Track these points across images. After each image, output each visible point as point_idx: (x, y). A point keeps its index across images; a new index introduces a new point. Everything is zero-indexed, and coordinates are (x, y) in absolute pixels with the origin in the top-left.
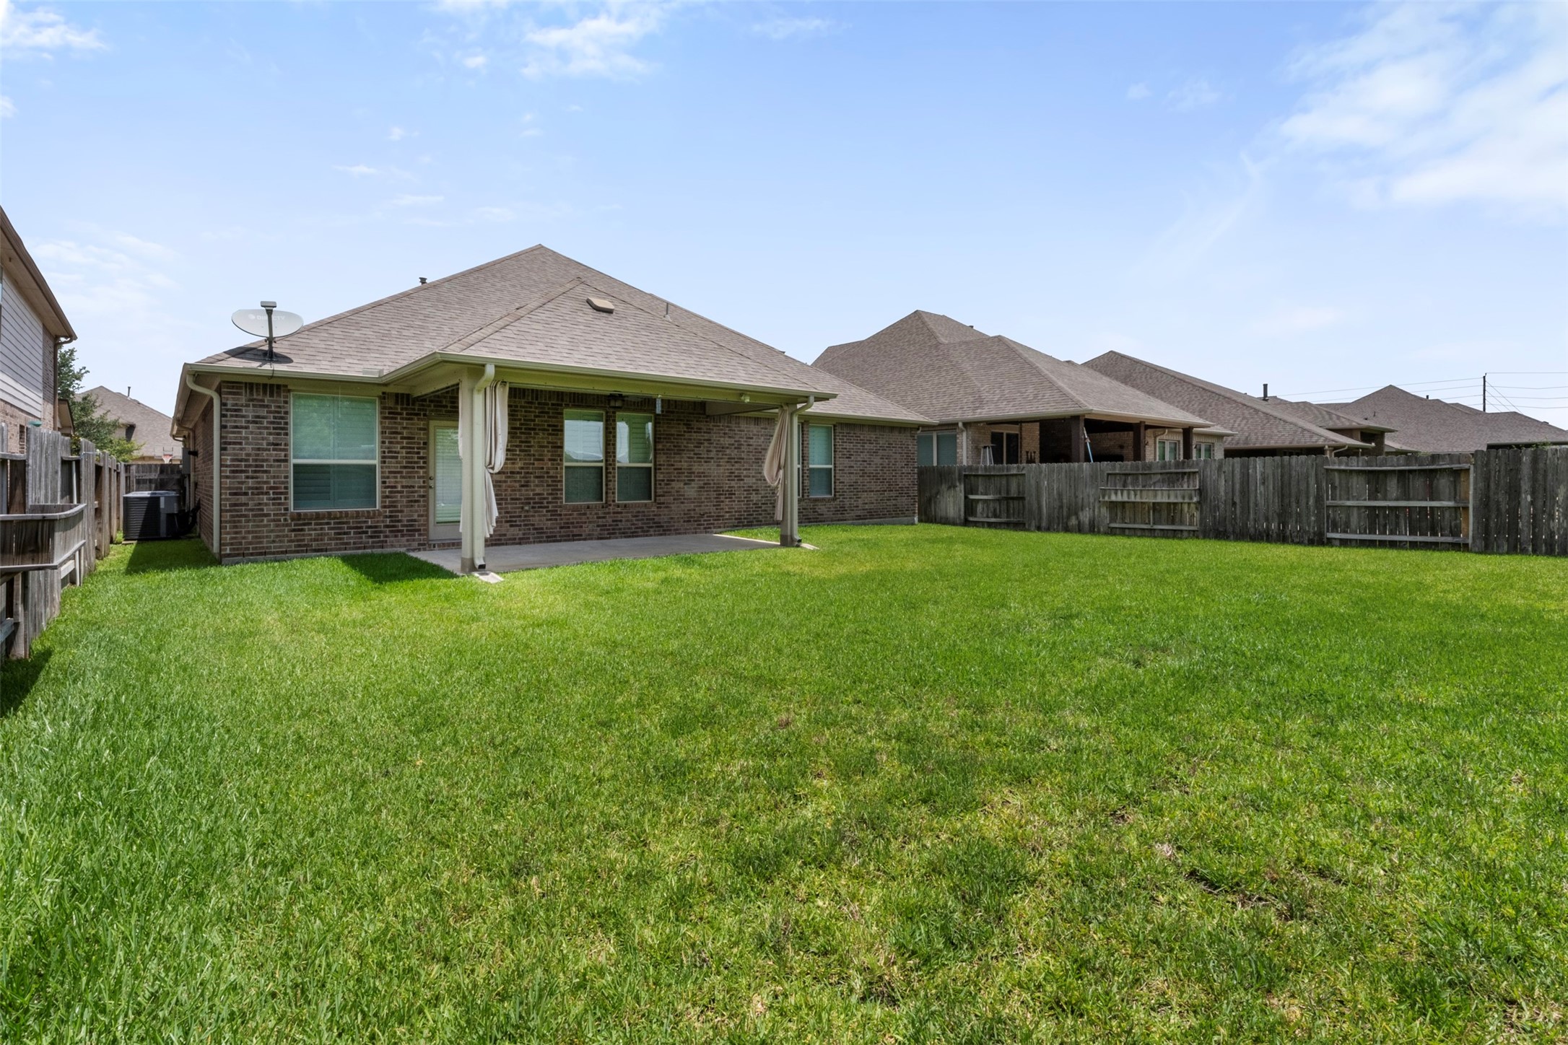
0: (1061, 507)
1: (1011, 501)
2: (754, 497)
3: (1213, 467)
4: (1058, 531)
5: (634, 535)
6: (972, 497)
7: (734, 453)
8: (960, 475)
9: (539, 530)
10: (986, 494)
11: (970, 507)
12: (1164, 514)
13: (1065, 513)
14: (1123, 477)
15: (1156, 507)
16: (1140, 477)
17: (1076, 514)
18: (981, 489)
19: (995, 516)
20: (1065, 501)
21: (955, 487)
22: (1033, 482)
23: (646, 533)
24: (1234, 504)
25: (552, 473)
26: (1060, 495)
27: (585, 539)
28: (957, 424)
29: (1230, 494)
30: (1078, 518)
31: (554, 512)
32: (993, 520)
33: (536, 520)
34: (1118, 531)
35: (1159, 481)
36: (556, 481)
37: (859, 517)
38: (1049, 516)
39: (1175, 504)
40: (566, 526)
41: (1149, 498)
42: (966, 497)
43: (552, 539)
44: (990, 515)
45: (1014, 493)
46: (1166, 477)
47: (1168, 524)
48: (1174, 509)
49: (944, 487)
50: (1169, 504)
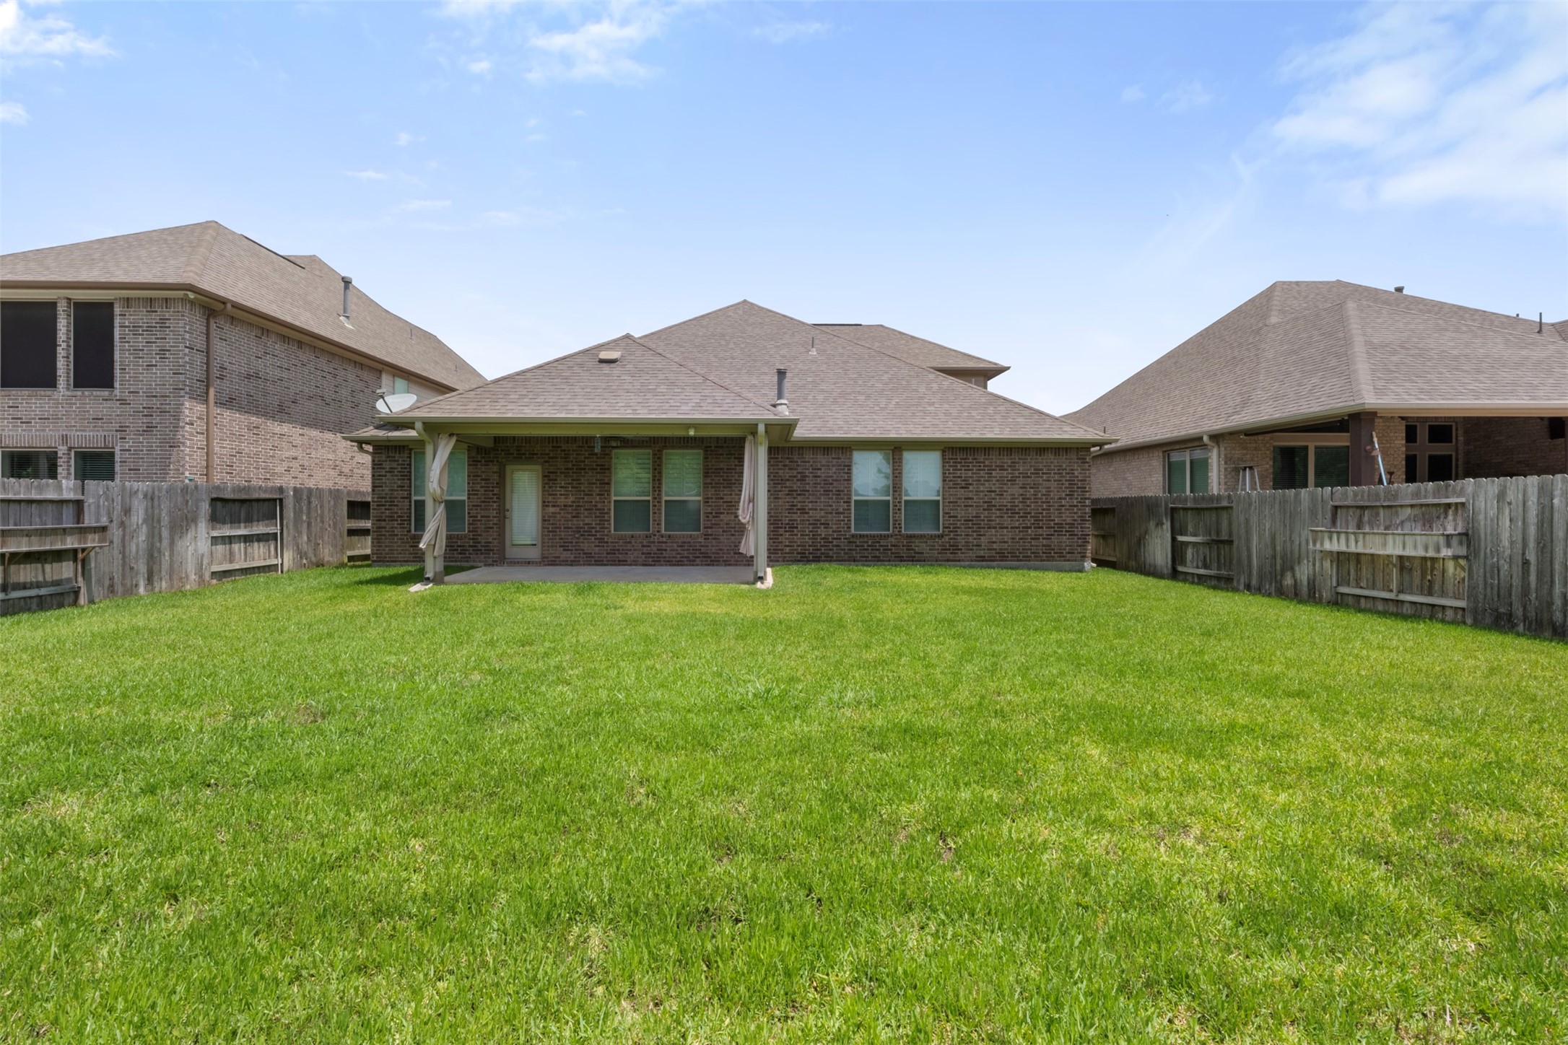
0: (1274, 557)
1: (1221, 546)
2: (822, 531)
3: (1490, 495)
4: (1269, 595)
5: (679, 563)
6: (1180, 538)
7: (797, 485)
8: (1166, 508)
9: (588, 555)
10: (1195, 535)
11: (1178, 552)
12: (1417, 574)
13: (1278, 568)
14: (1358, 511)
15: (1403, 563)
16: (1381, 511)
17: (1292, 569)
18: (1190, 529)
19: (1205, 566)
20: (1278, 548)
21: (1162, 524)
22: (1242, 518)
23: (692, 563)
24: (1526, 563)
25: (599, 506)
26: (1273, 539)
27: (630, 565)
28: (1201, 439)
29: (1519, 546)
30: (1294, 576)
31: (601, 540)
32: (1202, 571)
33: (585, 546)
34: (1351, 600)
35: (1408, 519)
36: (603, 514)
37: (982, 559)
38: (1260, 569)
39: (1433, 560)
40: (612, 552)
41: (1393, 548)
42: (1174, 539)
43: (599, 563)
44: (1200, 564)
45: (1224, 537)
46: (1417, 511)
47: (1422, 594)
48: (1433, 569)
49: (1152, 524)
50: (1424, 559)
